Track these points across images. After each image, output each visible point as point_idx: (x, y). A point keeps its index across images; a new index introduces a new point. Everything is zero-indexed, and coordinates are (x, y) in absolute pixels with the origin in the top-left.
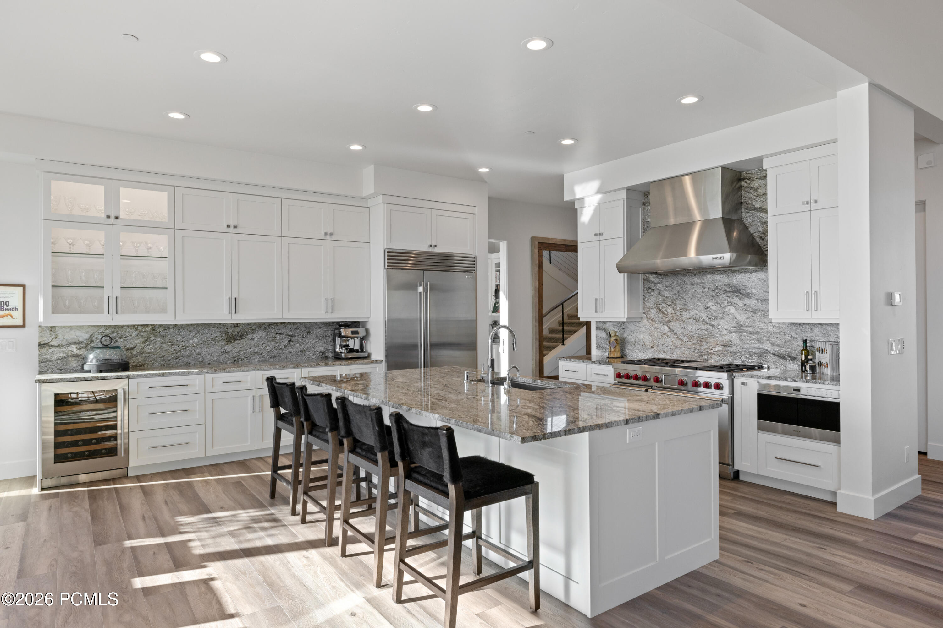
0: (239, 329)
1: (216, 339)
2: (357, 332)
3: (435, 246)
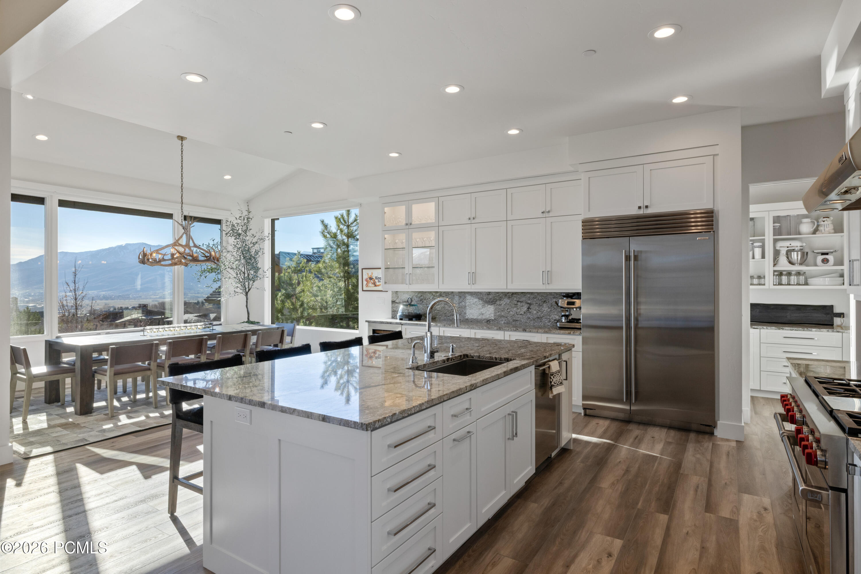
0: (490, 297)
1: (476, 303)
2: (573, 303)
3: (647, 207)
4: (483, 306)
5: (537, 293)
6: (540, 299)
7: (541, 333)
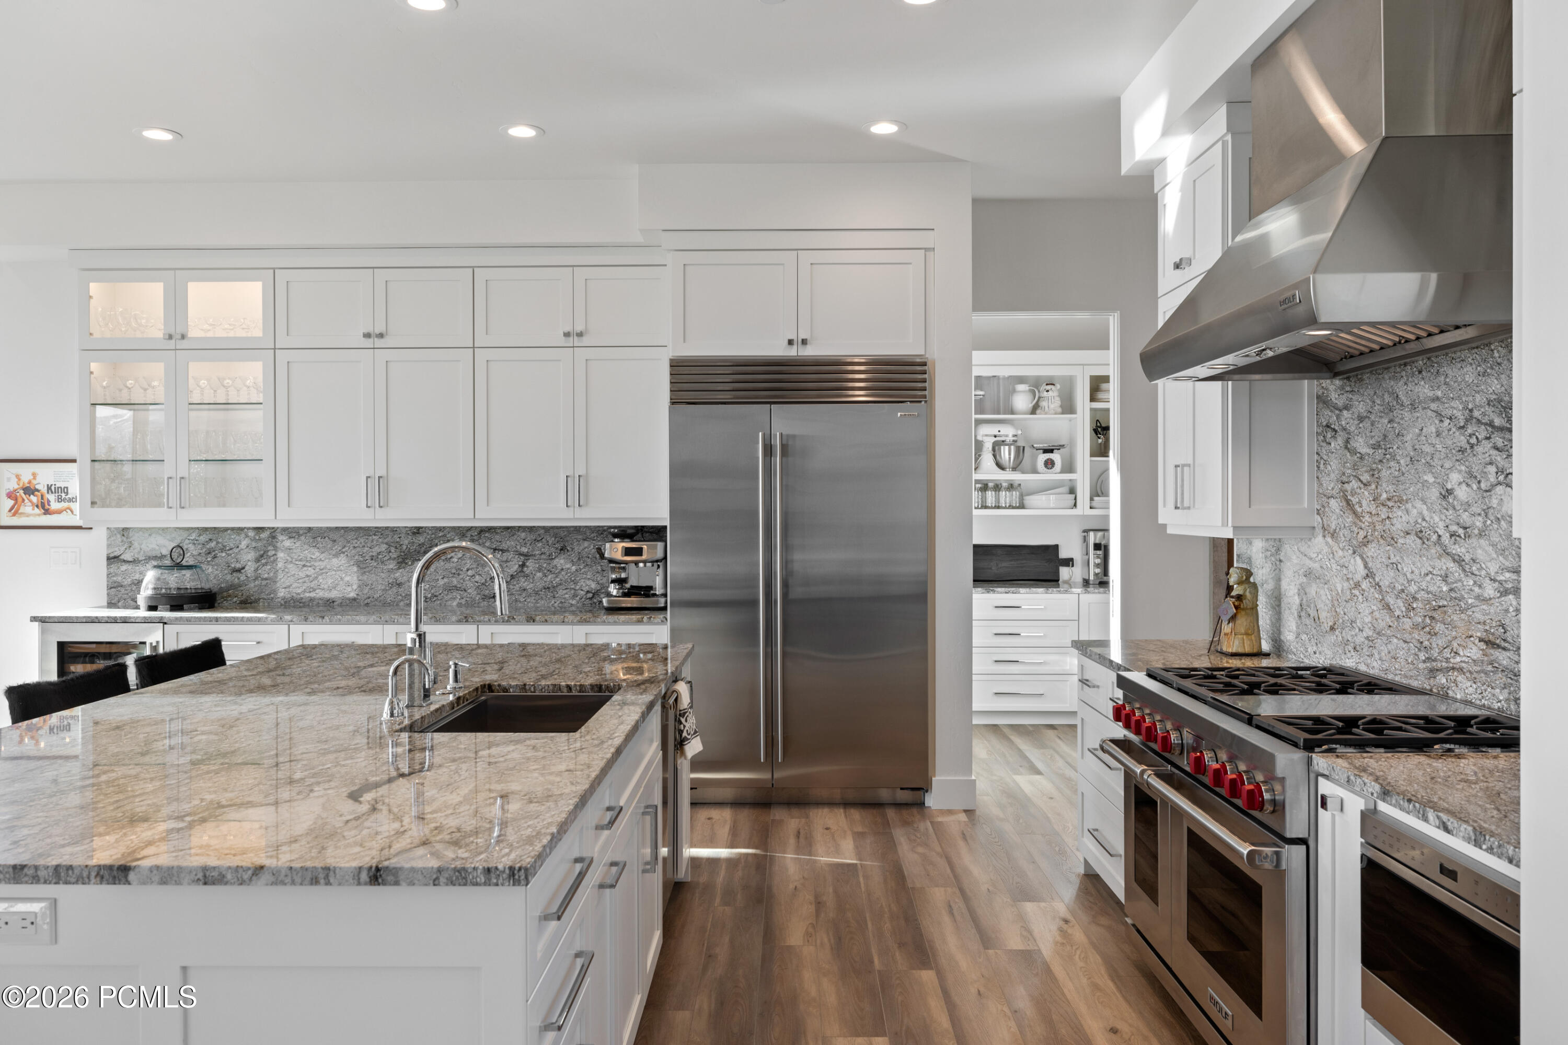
0: (421, 539)
1: (380, 556)
2: (638, 552)
3: (804, 342)
4: (401, 563)
5: (544, 528)
6: (550, 542)
7: (572, 623)
